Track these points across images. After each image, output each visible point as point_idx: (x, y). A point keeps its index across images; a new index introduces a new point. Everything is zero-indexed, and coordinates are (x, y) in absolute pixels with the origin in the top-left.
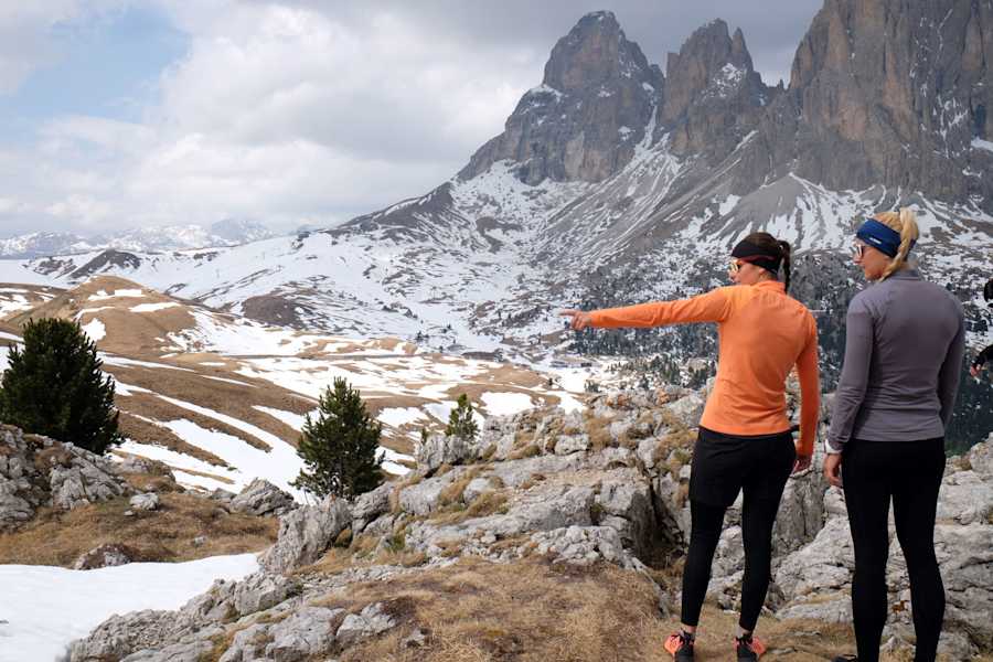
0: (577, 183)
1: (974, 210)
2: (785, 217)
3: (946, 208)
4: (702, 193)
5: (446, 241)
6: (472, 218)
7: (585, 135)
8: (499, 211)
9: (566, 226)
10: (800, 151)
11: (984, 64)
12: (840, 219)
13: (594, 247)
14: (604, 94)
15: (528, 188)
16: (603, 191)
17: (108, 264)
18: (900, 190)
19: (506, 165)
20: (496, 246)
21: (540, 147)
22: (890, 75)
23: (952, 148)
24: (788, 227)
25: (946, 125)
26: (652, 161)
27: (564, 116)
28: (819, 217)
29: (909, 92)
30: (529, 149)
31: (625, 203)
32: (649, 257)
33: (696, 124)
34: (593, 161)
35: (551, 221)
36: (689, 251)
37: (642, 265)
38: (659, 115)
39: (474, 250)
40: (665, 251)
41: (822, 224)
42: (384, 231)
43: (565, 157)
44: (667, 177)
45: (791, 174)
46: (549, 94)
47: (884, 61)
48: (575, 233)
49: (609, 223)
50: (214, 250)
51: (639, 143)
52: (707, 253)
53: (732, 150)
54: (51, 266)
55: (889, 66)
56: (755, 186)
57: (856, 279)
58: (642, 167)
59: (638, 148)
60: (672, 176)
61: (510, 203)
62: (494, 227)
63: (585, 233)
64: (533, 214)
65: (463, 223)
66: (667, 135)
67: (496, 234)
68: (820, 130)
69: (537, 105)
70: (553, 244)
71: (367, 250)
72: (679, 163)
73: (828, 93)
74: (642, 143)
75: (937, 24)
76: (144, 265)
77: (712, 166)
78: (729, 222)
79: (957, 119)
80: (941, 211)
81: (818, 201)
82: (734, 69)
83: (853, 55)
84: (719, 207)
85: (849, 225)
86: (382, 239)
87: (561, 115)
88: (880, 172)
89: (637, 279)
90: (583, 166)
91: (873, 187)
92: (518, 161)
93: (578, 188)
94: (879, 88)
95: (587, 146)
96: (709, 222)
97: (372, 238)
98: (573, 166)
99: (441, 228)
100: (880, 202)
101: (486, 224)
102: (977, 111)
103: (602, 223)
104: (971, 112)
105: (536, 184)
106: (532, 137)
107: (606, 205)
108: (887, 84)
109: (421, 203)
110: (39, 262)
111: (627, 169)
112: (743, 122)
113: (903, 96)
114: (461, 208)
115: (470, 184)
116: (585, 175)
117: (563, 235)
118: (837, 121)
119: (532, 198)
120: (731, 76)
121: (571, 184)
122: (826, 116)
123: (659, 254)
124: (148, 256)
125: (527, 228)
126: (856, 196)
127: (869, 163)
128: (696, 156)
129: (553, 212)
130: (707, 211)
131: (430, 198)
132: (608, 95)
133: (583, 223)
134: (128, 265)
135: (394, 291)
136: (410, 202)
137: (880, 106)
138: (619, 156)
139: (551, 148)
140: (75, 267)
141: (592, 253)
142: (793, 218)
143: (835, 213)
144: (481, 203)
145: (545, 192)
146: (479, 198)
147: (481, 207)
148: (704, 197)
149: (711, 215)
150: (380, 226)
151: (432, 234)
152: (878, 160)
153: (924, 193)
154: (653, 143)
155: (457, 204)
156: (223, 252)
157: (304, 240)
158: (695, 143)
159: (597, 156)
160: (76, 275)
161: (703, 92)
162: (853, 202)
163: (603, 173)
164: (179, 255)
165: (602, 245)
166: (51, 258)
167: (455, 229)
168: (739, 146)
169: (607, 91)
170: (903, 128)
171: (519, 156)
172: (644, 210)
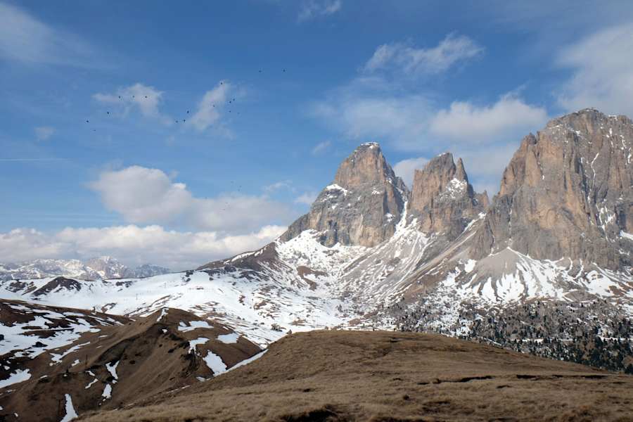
0: (358, 247)
1: (629, 276)
2: (511, 275)
3: (612, 274)
4: (449, 257)
5: (280, 281)
6: (292, 266)
7: (364, 217)
8: (309, 262)
9: (357, 274)
10: (513, 234)
11: (621, 187)
12: (548, 278)
13: (381, 289)
14: (375, 192)
15: (326, 249)
16: (378, 253)
17: (59, 287)
18: (581, 262)
19: (311, 233)
20: (313, 286)
21: (333, 224)
22: (570, 190)
23: (609, 237)
24: (516, 282)
25: (604, 223)
26: (409, 235)
27: (349, 205)
28: (534, 276)
29: (581, 201)
30: (326, 224)
31: (395, 262)
32: (430, 298)
33: (437, 213)
34: (368, 234)
35: (346, 270)
36: (453, 294)
37: (427, 303)
38: (409, 207)
39: (299, 288)
40: (439, 294)
41: (537, 280)
42: (240, 272)
43: (351, 230)
44: (420, 246)
45: (508, 248)
46: (339, 190)
47: (565, 181)
48: (364, 279)
49: (387, 274)
50: (129, 280)
51: (397, 223)
52: (466, 297)
53: (463, 231)
54: (18, 286)
55: (569, 185)
56: (486, 255)
57: (583, 319)
58: (402, 239)
59: (398, 226)
60: (423, 245)
61: (315, 257)
62: (310, 273)
63: (371, 280)
64: (332, 266)
65: (289, 270)
66: (415, 220)
67: (311, 277)
68: (525, 221)
69: (331, 197)
70: (350, 286)
71: (234, 285)
72: (427, 237)
73: (529, 199)
74: (400, 223)
75: (590, 162)
76: (84, 288)
77: (450, 241)
78: (474, 277)
79: (610, 218)
80: (611, 275)
81: (531, 266)
82: (458, 182)
83: (544, 177)
84: (464, 267)
85: (555, 282)
86: (240, 277)
87: (347, 203)
88: (566, 249)
89: (426, 313)
90: (361, 237)
91: (563, 258)
92: (319, 231)
93: (359, 250)
94: (563, 198)
95: (365, 224)
96: (459, 276)
97: (234, 277)
98: (355, 237)
99: (277, 273)
100: (571, 268)
101: (303, 271)
102: (620, 215)
103: (382, 274)
104: (617, 216)
105: (331, 246)
106: (328, 216)
107: (382, 262)
108: (567, 196)
109: (256, 255)
110: (9, 283)
111: (392, 240)
112: (467, 214)
113: (578, 203)
114: (284, 259)
115: (288, 244)
116: (363, 242)
117: (356, 280)
118: (536, 217)
119: (330, 255)
120: (457, 186)
121: (353, 247)
122: (529, 213)
123: (436, 296)
124: (86, 282)
125: (331, 275)
126: (553, 263)
127: (559, 244)
128: (437, 234)
129: (346, 265)
130: (457, 268)
131: (262, 252)
132: (378, 193)
133: (369, 273)
134: (73, 288)
135: (265, 315)
136: (249, 254)
137: (563, 209)
138: (386, 231)
139: (341, 224)
140: (35, 288)
141: (381, 293)
142: (517, 277)
143: (543, 274)
144: (297, 257)
145: (338, 251)
146: (295, 253)
147: (297, 260)
148: (451, 260)
149: (460, 272)
150: (237, 269)
151: (272, 276)
152: (565, 242)
153: (598, 264)
154: (407, 224)
155: (281, 257)
156: (136, 281)
157: (191, 276)
158: (436, 225)
159: (371, 230)
160: (37, 294)
161: (440, 195)
162: (552, 267)
163: (376, 241)
164: (107, 282)
165: (386, 288)
166: (18, 280)
167: (284, 273)
168: (466, 229)
169: (378, 191)
170: (579, 223)
171: (319, 228)
172: (409, 267)
